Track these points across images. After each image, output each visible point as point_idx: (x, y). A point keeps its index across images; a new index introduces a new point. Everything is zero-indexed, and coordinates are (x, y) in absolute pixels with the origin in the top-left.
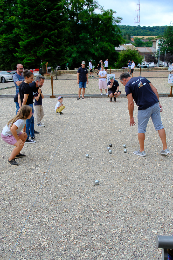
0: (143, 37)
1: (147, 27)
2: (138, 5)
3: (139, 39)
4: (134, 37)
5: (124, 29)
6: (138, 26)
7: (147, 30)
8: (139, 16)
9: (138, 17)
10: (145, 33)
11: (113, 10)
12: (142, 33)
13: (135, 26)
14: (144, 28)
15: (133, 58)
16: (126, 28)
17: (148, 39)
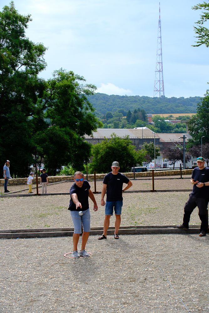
0: (171, 116)
1: (178, 98)
2: (159, 63)
3: (162, 120)
4: (153, 115)
5: (135, 101)
6: (162, 96)
7: (179, 103)
8: (163, 81)
9: (161, 82)
10: (175, 108)
11: (75, 74)
12: (168, 109)
13: (157, 97)
14: (174, 100)
15: (123, 153)
16: (139, 100)
17: (180, 118)
